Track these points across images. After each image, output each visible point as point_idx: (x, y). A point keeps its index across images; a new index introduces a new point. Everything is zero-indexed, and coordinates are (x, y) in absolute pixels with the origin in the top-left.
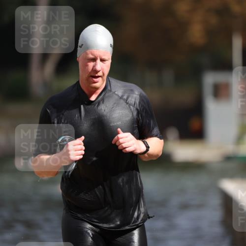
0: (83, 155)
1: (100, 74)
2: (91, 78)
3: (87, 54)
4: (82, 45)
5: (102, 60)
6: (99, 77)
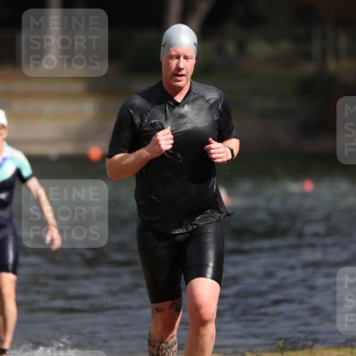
0: (173, 144)
4: (165, 43)
6: (182, 75)
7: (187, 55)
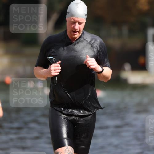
4: (69, 13)
7: (80, 22)
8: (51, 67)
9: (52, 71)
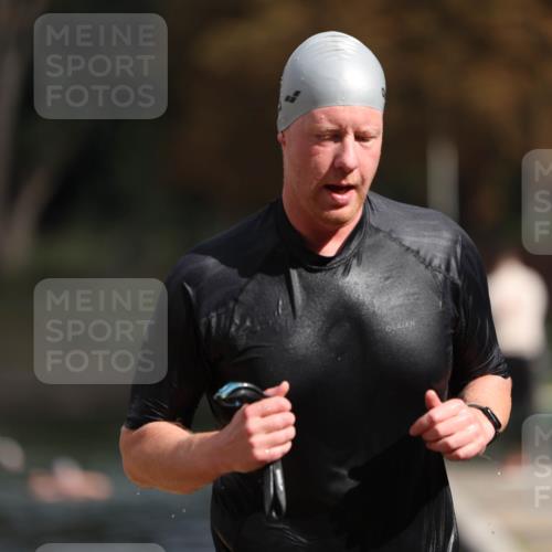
1: (353, 179)
2: (325, 192)
3: (314, 120)
4: (297, 93)
5: (361, 137)
7: (364, 128)
8: (245, 418)
9: (256, 439)
